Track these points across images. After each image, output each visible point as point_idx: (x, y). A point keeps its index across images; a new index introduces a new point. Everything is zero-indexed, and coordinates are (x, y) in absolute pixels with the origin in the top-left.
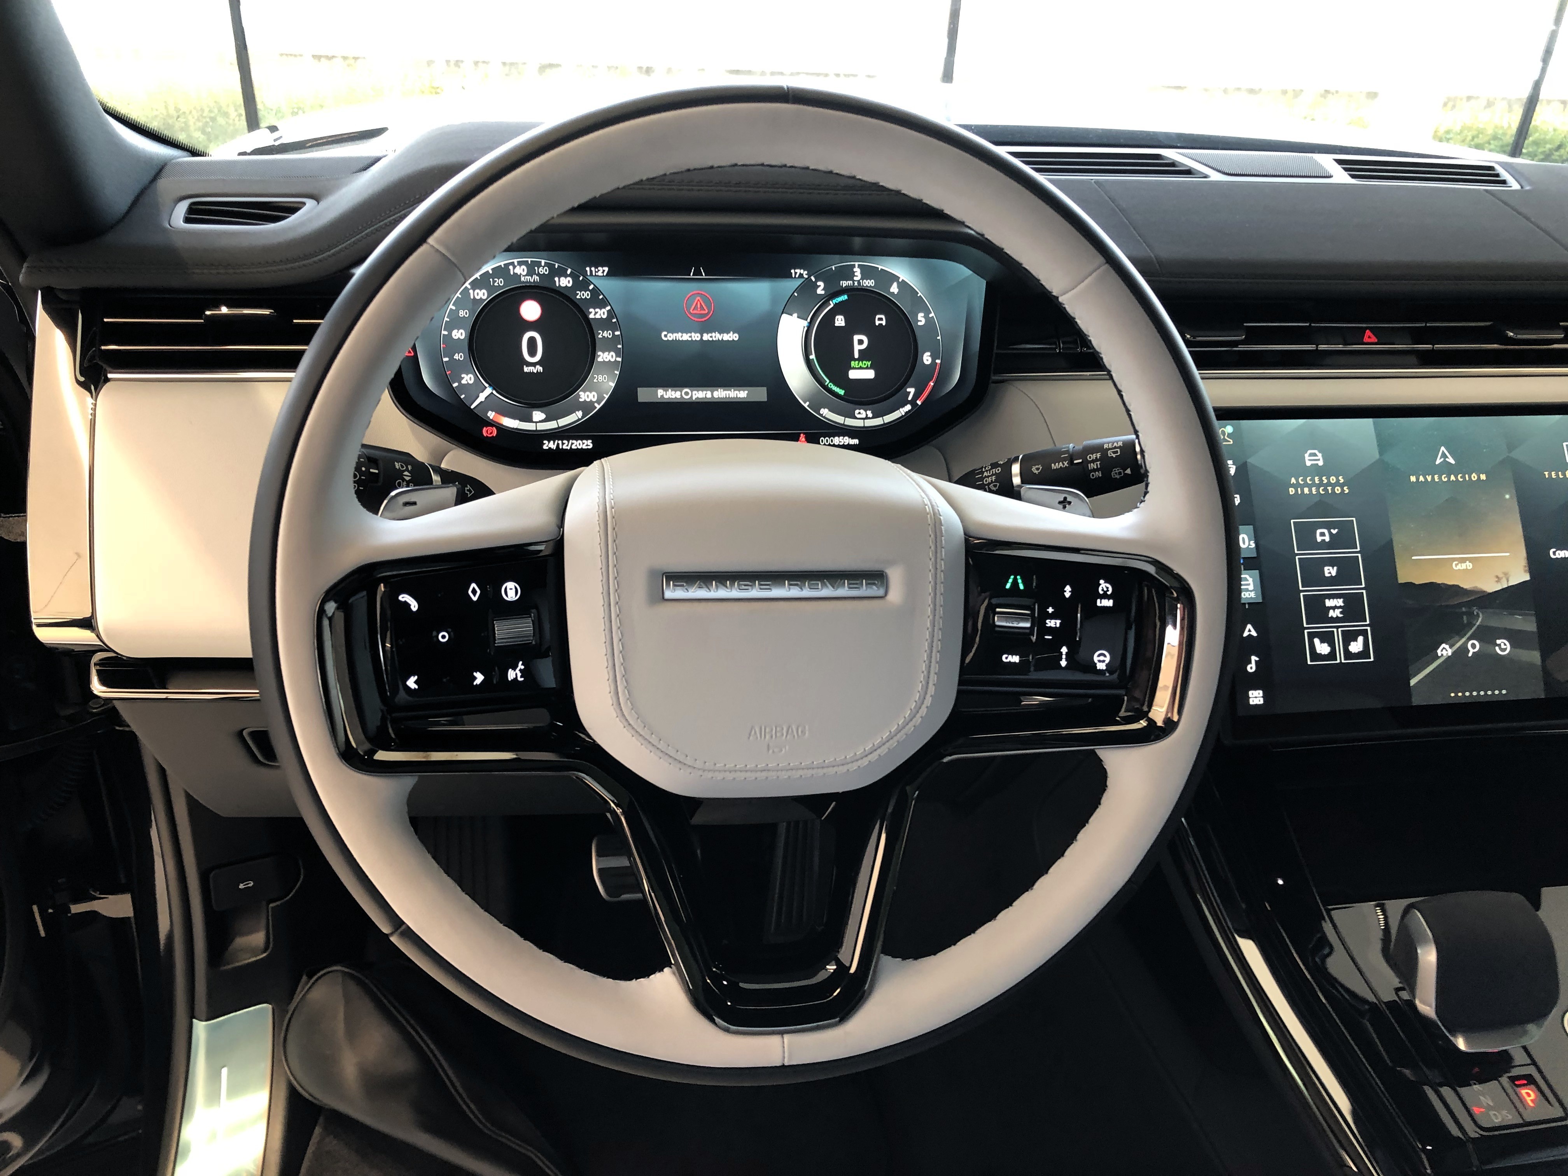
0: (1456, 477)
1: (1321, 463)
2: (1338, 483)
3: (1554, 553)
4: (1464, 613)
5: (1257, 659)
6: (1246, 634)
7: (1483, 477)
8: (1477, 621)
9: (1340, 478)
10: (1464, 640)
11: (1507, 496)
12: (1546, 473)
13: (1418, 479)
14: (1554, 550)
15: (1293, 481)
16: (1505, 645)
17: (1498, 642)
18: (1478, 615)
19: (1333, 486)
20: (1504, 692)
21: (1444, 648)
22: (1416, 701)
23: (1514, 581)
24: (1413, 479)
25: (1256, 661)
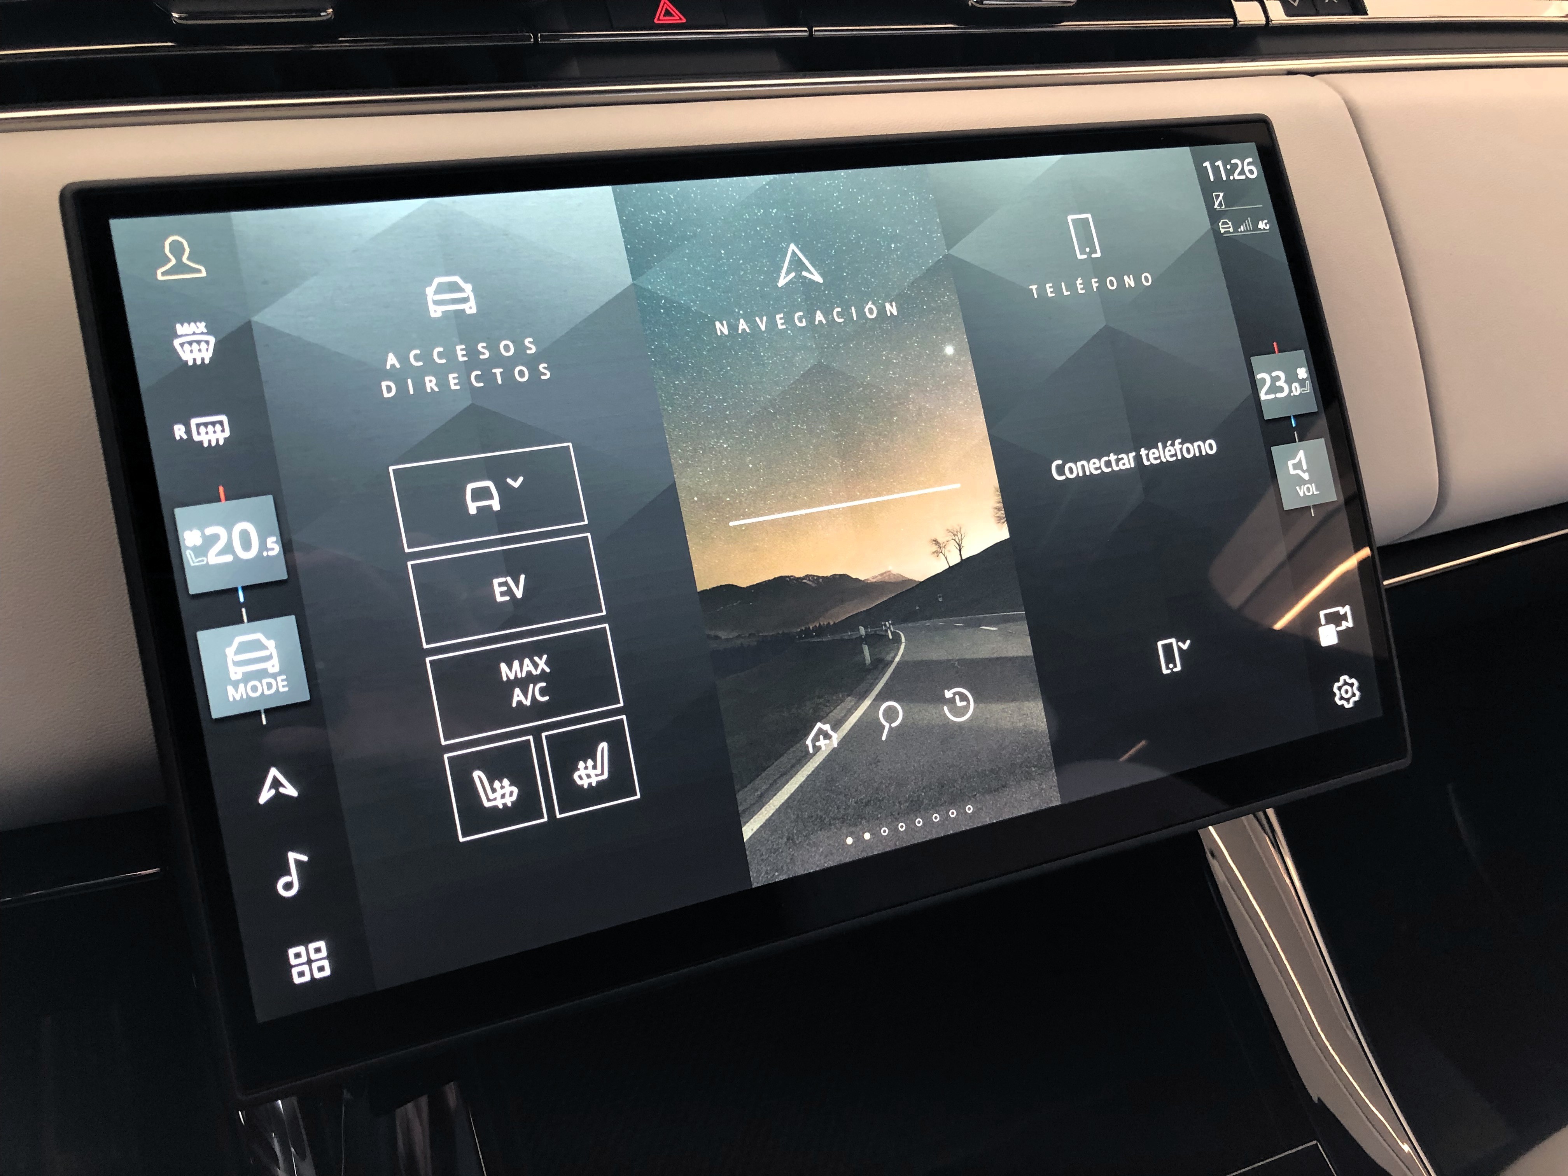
0: (827, 313)
1: (471, 308)
2: (521, 356)
3: (1060, 470)
4: (861, 640)
5: (304, 858)
6: (266, 795)
7: (892, 309)
8: (896, 655)
9: (527, 341)
10: (867, 703)
11: (949, 350)
12: (1034, 287)
13: (733, 327)
14: (1060, 462)
15: (392, 360)
16: (963, 698)
17: (948, 694)
18: (897, 639)
19: (508, 365)
20: (969, 809)
21: (821, 731)
22: (760, 876)
23: (974, 547)
24: (722, 328)
25: (298, 863)
